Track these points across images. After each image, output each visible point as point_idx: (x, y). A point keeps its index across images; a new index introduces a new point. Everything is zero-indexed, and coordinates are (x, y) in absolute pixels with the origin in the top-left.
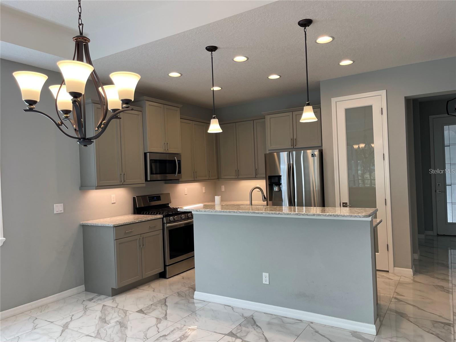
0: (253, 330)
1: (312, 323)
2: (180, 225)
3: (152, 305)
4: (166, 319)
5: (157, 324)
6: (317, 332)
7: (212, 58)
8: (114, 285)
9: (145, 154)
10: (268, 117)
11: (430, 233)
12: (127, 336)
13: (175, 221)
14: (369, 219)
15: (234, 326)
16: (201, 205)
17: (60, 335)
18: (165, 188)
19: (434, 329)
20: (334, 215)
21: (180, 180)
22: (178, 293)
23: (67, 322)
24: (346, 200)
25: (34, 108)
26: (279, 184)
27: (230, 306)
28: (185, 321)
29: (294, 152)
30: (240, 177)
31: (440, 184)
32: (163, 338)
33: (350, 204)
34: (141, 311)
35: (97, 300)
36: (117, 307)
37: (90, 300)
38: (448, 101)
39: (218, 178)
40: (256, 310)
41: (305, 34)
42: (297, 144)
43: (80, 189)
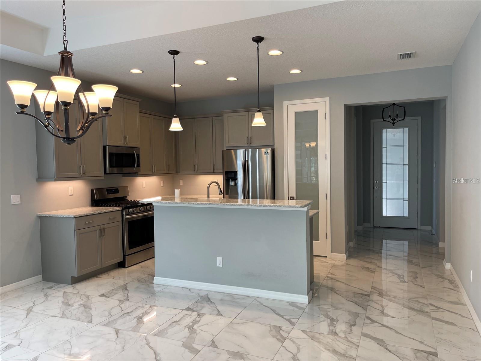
0: (208, 305)
1: (258, 298)
2: (139, 217)
3: (113, 290)
4: (128, 300)
5: (120, 305)
6: (261, 304)
7: (174, 61)
8: (74, 273)
9: (104, 147)
10: (226, 116)
11: (366, 225)
12: (92, 314)
13: (134, 213)
14: (305, 209)
15: (191, 303)
16: (159, 198)
17: (26, 317)
18: (123, 181)
19: (354, 299)
20: (277, 206)
21: (139, 173)
22: (138, 279)
23: (30, 307)
24: (294, 195)
25: (25, 111)
26: (235, 179)
27: (187, 288)
28: (146, 301)
29: (250, 150)
30: (198, 172)
31: (377, 181)
32: (127, 314)
33: (296, 198)
34: (103, 295)
35: (56, 288)
36: (78, 293)
37: (51, 288)
38: (384, 109)
39: (177, 172)
40: (211, 290)
41: (258, 49)
42: (252, 143)
43: (37, 181)
